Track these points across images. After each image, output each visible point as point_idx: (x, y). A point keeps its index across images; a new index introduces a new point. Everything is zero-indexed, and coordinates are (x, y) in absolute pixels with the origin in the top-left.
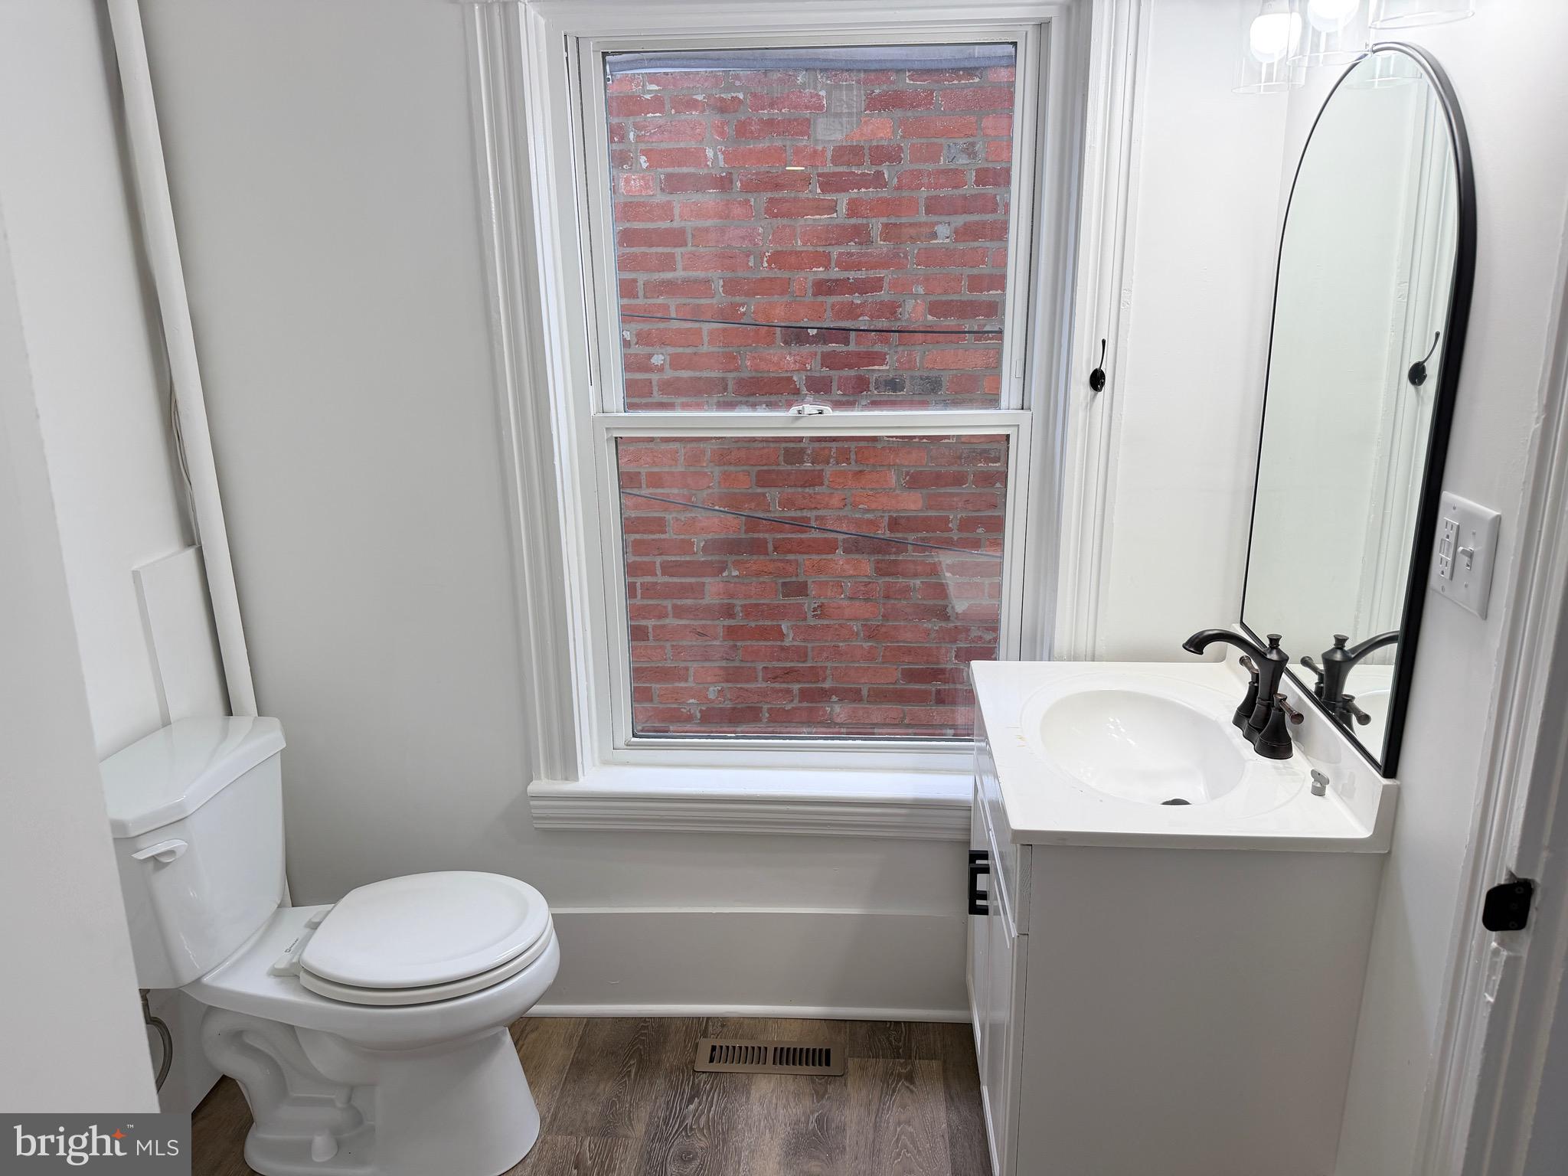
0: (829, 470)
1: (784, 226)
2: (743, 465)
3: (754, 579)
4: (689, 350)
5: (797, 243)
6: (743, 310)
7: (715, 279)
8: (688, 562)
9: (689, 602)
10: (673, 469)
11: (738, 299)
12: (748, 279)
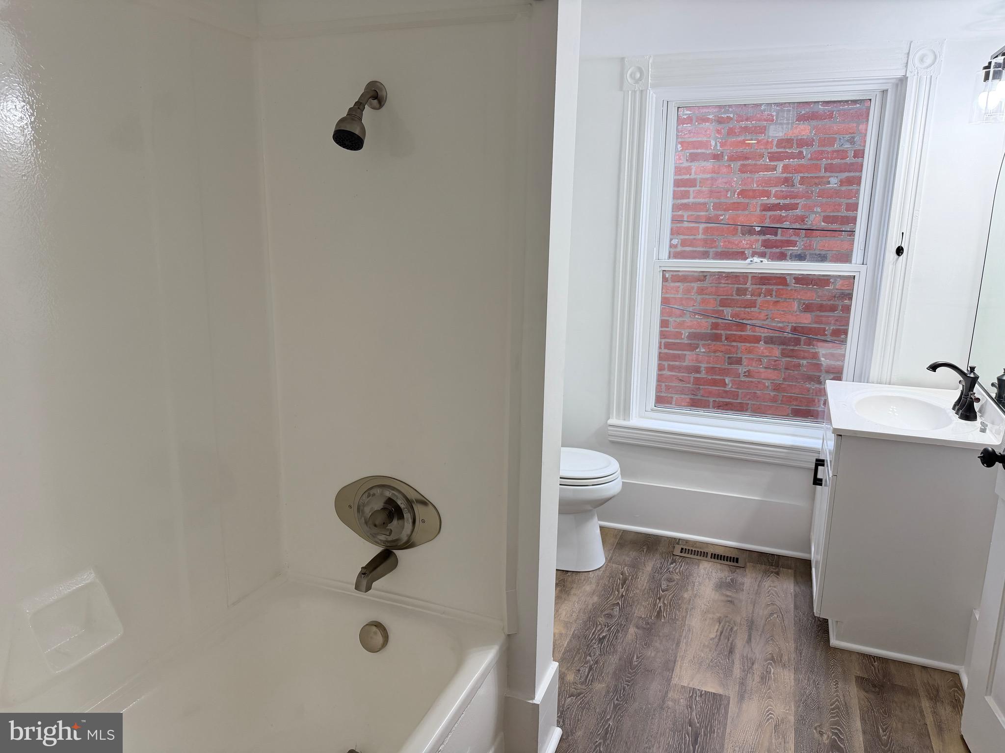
0: (760, 300)
1: (748, 178)
2: (714, 295)
3: (713, 354)
4: (692, 237)
5: (754, 185)
6: (721, 218)
7: (709, 203)
8: (678, 343)
9: (677, 363)
10: (676, 296)
11: (720, 213)
12: (726, 202)
